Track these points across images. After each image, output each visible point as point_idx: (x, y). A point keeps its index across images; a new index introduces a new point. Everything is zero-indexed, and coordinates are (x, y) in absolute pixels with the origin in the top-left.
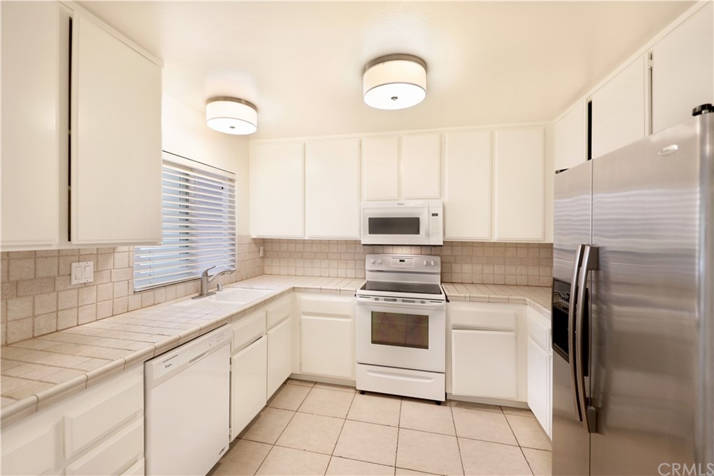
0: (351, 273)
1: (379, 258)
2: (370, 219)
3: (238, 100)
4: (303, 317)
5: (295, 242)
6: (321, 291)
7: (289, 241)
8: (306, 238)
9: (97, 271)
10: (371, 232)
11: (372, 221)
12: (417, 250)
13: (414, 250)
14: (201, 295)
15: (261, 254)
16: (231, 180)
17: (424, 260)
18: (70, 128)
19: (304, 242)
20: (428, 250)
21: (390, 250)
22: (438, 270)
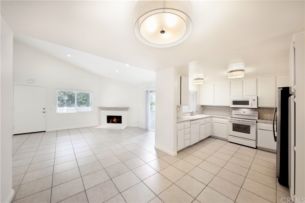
0: (228, 115)
1: (237, 111)
2: (233, 101)
3: (200, 79)
4: (214, 123)
5: (211, 106)
6: (218, 117)
7: (210, 106)
8: (215, 105)
9: (179, 109)
10: (233, 104)
11: (234, 102)
12: (250, 110)
13: (249, 109)
14: (192, 115)
15: (202, 109)
16: (196, 93)
17: (252, 112)
18: (181, 92)
19: (214, 106)
20: (254, 110)
21: (241, 109)
22: (257, 115)
